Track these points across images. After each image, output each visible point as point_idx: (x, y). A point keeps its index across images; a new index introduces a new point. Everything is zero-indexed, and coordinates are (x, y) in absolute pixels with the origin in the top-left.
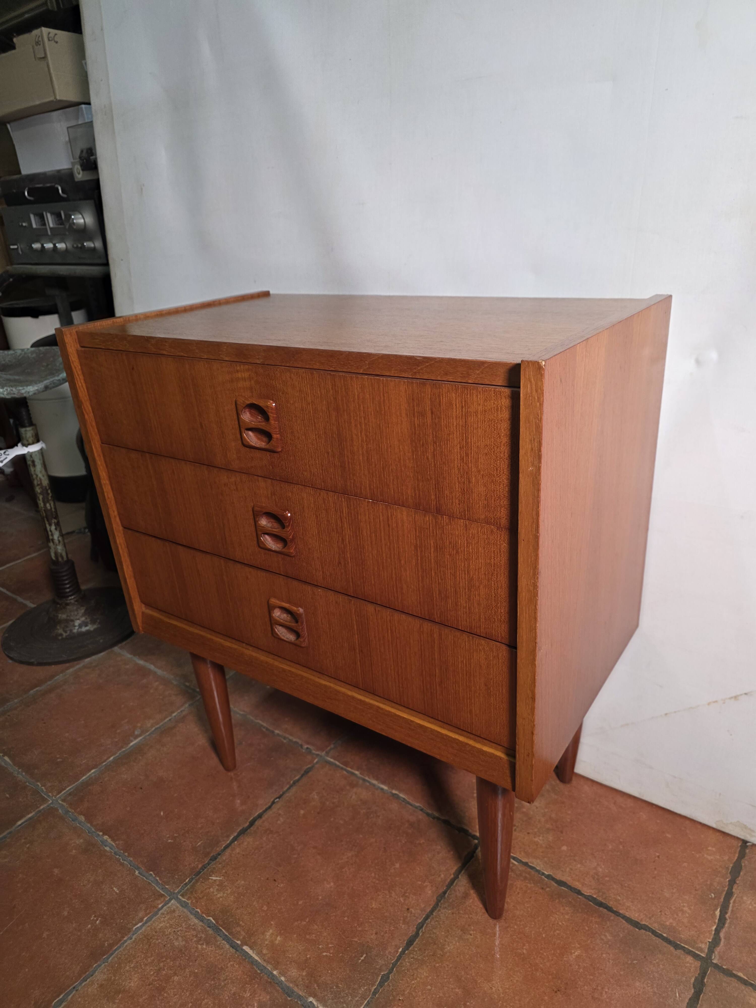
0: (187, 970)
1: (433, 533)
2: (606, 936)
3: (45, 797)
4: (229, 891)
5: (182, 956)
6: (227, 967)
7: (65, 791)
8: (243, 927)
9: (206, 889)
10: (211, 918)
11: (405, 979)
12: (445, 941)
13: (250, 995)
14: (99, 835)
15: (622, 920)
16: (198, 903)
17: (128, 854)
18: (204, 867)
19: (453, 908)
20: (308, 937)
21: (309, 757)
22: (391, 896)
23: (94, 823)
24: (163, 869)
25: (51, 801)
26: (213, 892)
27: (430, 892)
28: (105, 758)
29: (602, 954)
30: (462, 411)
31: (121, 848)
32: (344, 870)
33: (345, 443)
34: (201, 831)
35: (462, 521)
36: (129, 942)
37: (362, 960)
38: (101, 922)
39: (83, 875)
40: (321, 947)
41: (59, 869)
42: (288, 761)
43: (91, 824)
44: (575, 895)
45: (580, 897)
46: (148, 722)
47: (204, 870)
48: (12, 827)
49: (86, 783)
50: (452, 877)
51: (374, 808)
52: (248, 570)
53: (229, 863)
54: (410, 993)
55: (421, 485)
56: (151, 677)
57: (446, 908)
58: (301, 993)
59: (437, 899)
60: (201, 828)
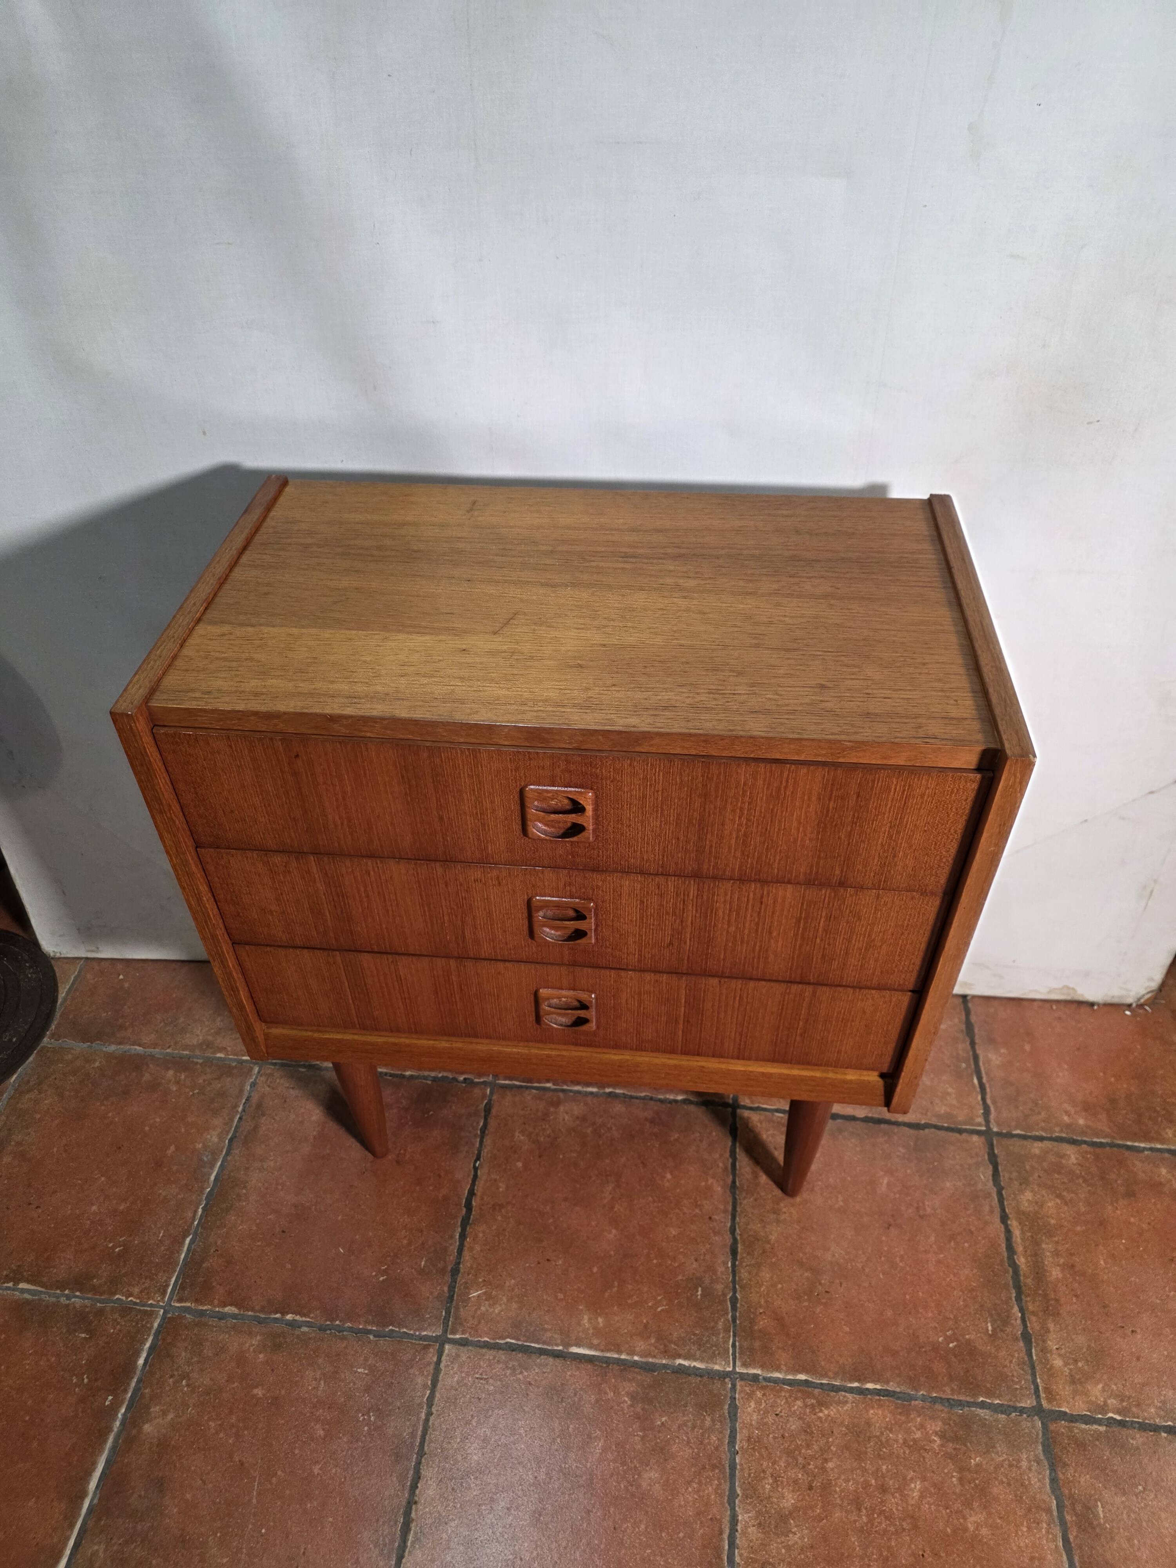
0: (527, 1409)
2: (900, 1151)
4: (505, 1300)
5: (509, 1399)
6: (567, 1381)
7: (170, 1287)
8: (551, 1329)
9: (475, 1312)
10: (508, 1340)
11: (753, 1290)
12: (766, 1232)
13: (614, 1393)
14: (276, 1318)
16: (479, 1331)
17: (340, 1322)
18: (452, 1289)
19: (753, 1195)
20: (629, 1301)
21: (477, 1091)
22: (684, 1214)
23: (257, 1308)
24: (401, 1315)
25: (162, 1311)
26: (487, 1311)
27: (719, 1189)
28: (190, 1215)
29: (906, 1171)
30: (903, 794)
31: (323, 1318)
32: (616, 1209)
33: (709, 828)
34: (413, 1247)
35: (874, 891)
36: (432, 1419)
37: (701, 1295)
38: (377, 1417)
39: (302, 1377)
40: (650, 1304)
41: (260, 1388)
42: (454, 1107)
43: (253, 1310)
44: (853, 1123)
45: (858, 1122)
46: (209, 1136)
47: (454, 1291)
48: (135, 1373)
49: (194, 1263)
50: (730, 1160)
51: (599, 1121)
52: (501, 965)
53: (480, 1267)
54: (766, 1302)
55: (822, 862)
56: (151, 1066)
57: (745, 1198)
58: (664, 1362)
59: (731, 1192)
60: (410, 1244)
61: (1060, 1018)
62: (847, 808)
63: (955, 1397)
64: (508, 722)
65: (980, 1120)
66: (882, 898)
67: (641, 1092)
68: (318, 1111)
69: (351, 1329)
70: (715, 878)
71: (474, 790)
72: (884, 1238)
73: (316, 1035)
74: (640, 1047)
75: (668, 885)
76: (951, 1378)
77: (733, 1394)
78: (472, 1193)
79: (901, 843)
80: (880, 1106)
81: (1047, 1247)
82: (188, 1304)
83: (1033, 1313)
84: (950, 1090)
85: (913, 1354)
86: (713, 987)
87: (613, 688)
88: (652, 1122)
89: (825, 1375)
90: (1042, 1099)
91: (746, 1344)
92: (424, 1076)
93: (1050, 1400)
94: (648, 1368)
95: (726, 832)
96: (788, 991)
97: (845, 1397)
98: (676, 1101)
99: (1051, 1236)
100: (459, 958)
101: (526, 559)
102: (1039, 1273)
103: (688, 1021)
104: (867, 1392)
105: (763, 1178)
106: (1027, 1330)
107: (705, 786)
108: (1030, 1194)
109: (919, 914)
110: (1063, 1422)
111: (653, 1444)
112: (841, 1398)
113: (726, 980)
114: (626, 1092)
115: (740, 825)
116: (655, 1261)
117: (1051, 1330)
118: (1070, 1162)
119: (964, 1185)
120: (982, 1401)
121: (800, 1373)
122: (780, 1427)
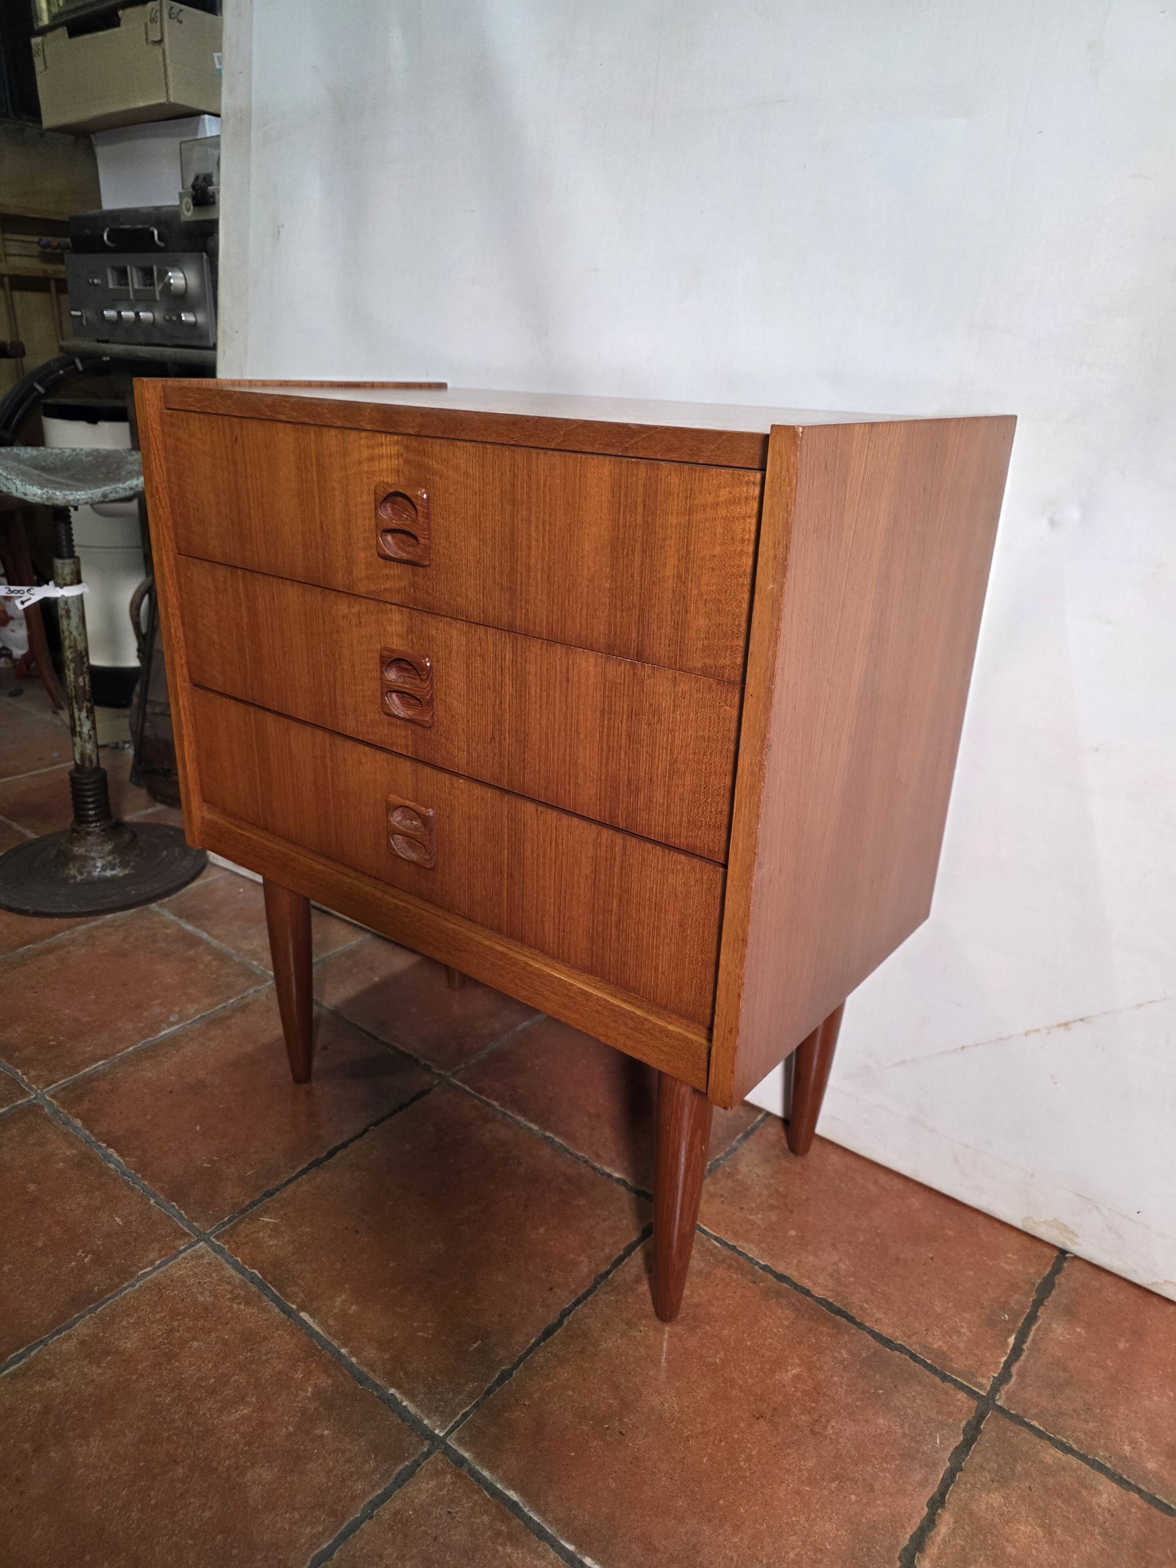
0: (213, 1335)
1: (629, 690)
2: (841, 1354)
3: (27, 1089)
4: (287, 1239)
5: (207, 1316)
6: (273, 1337)
7: (56, 1084)
8: (302, 1287)
9: (253, 1233)
10: (256, 1272)
11: (535, 1378)
12: (602, 1336)
13: (304, 1377)
14: (100, 1146)
15: (867, 1334)
16: (240, 1250)
17: (142, 1176)
18: (253, 1204)
19: (618, 1295)
20: (397, 1309)
21: (427, 1076)
22: (527, 1269)
23: (95, 1130)
24: (191, 1200)
25: (34, 1096)
26: (263, 1238)
27: (585, 1270)
28: (121, 1047)
29: (832, 1376)
30: (686, 504)
31: (133, 1166)
32: (461, 1228)
33: (519, 553)
34: (254, 1157)
35: (670, 671)
36: (130, 1289)
37: (475, 1349)
38: (91, 1260)
39: (72, 1196)
40: (415, 1324)
41: (36, 1185)
42: (394, 1079)
43: (91, 1131)
46: (190, 1007)
47: (253, 1207)
49: (88, 1079)
50: (622, 1252)
51: (516, 1153)
52: (362, 750)
53: (292, 1203)
54: (541, 1398)
55: (618, 617)
57: (607, 1293)
58: (379, 1382)
59: (596, 1279)
60: (255, 1153)
62: (636, 525)
65: (986, 1381)
66: (679, 685)
67: (578, 1150)
69: (143, 1186)
70: (526, 634)
72: (742, 1425)
75: (488, 641)
77: (421, 1459)
78: (344, 1145)
79: (692, 589)
86: (531, 819)
88: (569, 1179)
89: (541, 1511)
90: (1102, 1409)
91: (479, 1421)
94: (357, 1377)
95: (533, 561)
96: (599, 840)
97: (547, 1550)
100: (333, 732)
111: (295, 1447)
112: (542, 1549)
113: (542, 809)
114: (564, 1144)
115: (544, 549)
116: (457, 1292)
118: (1096, 1500)
119: (904, 1435)
121: (515, 1490)
122: (441, 1527)
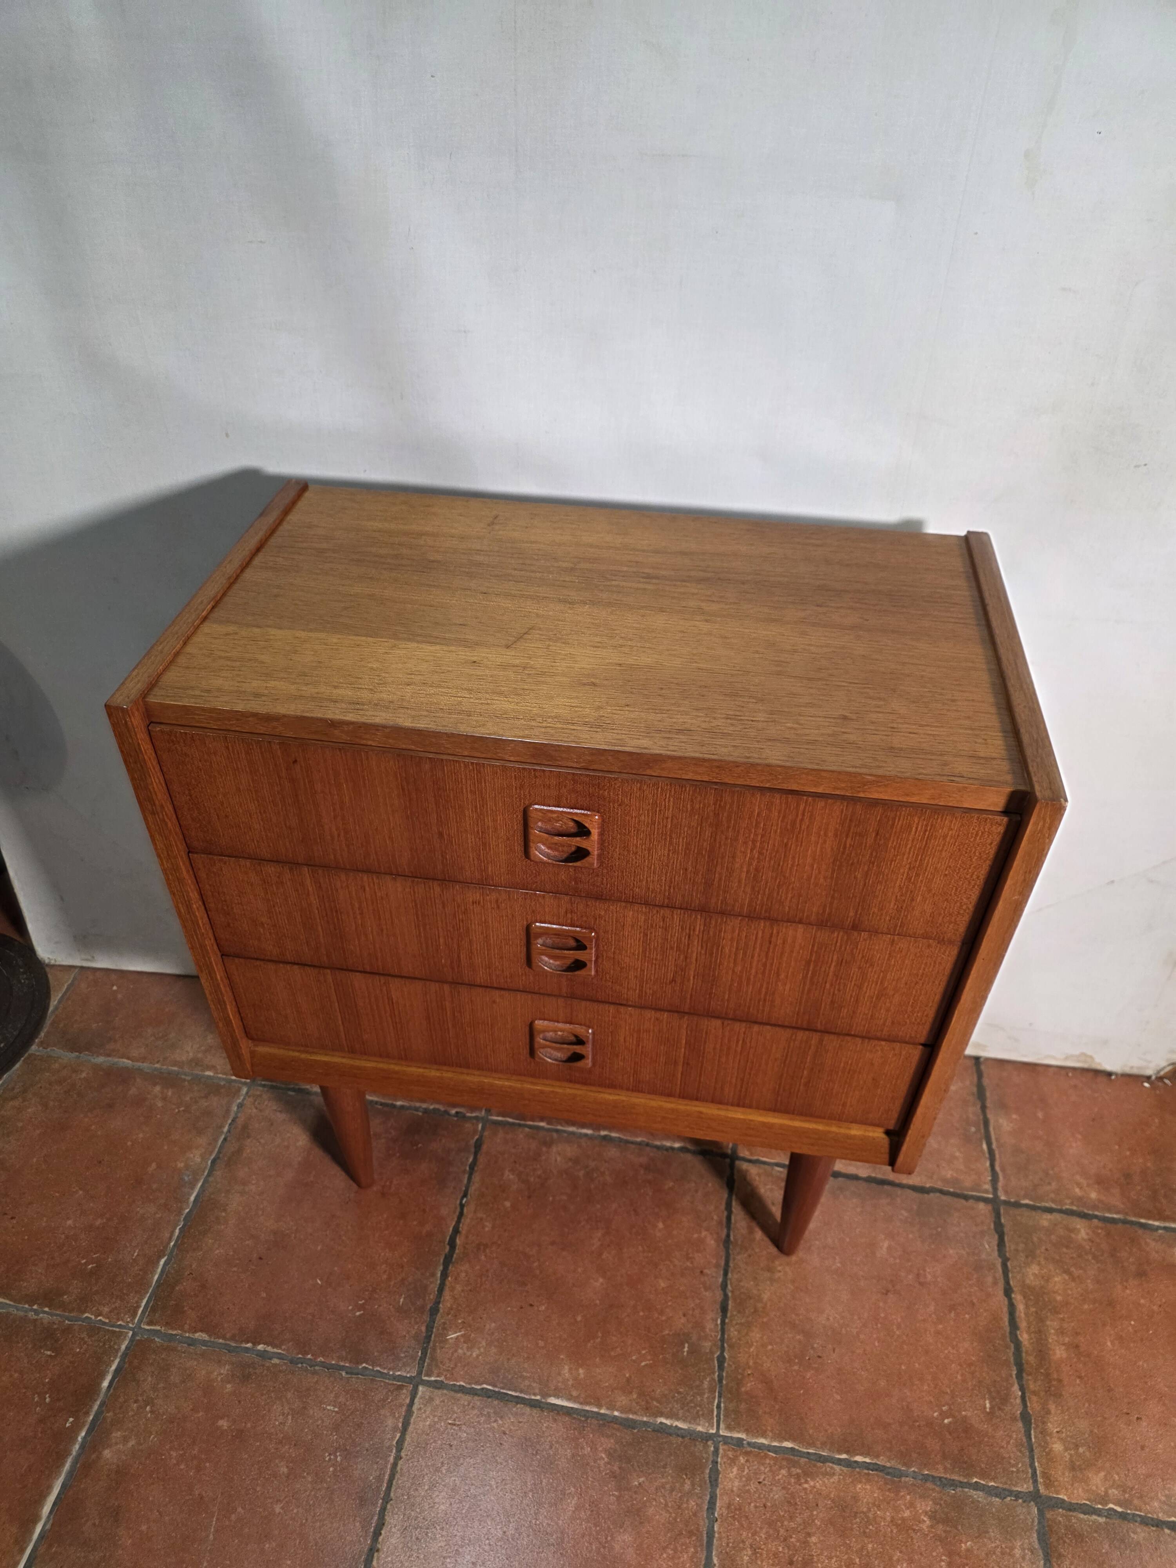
0: (499, 1461)
1: (841, 948)
2: (901, 1214)
4: (484, 1343)
5: (481, 1449)
6: (543, 1432)
7: (140, 1309)
8: (530, 1377)
9: (452, 1354)
10: (484, 1387)
11: (741, 1350)
12: (759, 1290)
13: (591, 1449)
14: (247, 1348)
15: (909, 1191)
16: (455, 1374)
17: (312, 1357)
18: (430, 1328)
19: (747, 1251)
20: (613, 1354)
21: (468, 1125)
22: (675, 1266)
23: (228, 1336)
24: (376, 1353)
25: (131, 1333)
26: (464, 1353)
27: (713, 1242)
28: (167, 1235)
29: (907, 1235)
30: (924, 834)
31: (295, 1350)
32: (604, 1257)
33: (719, 860)
34: (392, 1283)
35: (889, 936)
36: (400, 1465)
37: (688, 1352)
38: (344, 1457)
39: (269, 1411)
40: (634, 1358)
41: (226, 1419)
42: (443, 1141)
43: (224, 1338)
44: (855, 1182)
45: (860, 1182)
46: (192, 1155)
47: (432, 1332)
48: (98, 1395)
49: (167, 1284)
50: (726, 1213)
51: (592, 1164)
52: (497, 993)
53: (460, 1308)
54: (755, 1363)
55: (836, 902)
56: (138, 1080)
57: (739, 1254)
58: (645, 1419)
59: (725, 1247)
60: (389, 1278)
61: (1075, 1086)
62: (866, 846)
63: (948, 1476)
64: (515, 737)
65: (988, 1187)
66: (897, 944)
67: (637, 1136)
68: (304, 1137)
69: (323, 1365)
70: (722, 913)
71: (476, 807)
72: (881, 1304)
73: (303, 1056)
74: (636, 1088)
75: (673, 918)
76: (945, 1457)
77: (715, 1458)
78: (456, 1231)
79: (920, 887)
80: (884, 1164)
81: (1052, 1325)
82: (158, 1328)
83: (1034, 1393)
84: (957, 1154)
85: (906, 1428)
86: (715, 1029)
87: (627, 708)
88: (647, 1168)
89: (812, 1445)
90: (1053, 1169)
91: (731, 1406)
92: (415, 1107)
93: (1047, 1486)
94: (629, 1425)
95: (737, 866)
96: (794, 1037)
97: (832, 1468)
98: (672, 1149)
99: (1058, 1313)
100: (454, 983)
101: (545, 575)
102: (1042, 1352)
103: (688, 1064)
104: (855, 1465)
105: (759, 1234)
106: (1027, 1410)
107: (716, 815)
108: (1037, 1268)
109: (935, 962)
110: (1060, 1510)
111: (629, 1504)
112: (828, 1469)
113: (730, 1022)
114: (622, 1136)
115: (752, 858)
116: (641, 1314)
117: (1053, 1411)
118: (1080, 1237)
119: (968, 1254)
120: (976, 1482)
121: (786, 1440)
122: (762, 1496)
